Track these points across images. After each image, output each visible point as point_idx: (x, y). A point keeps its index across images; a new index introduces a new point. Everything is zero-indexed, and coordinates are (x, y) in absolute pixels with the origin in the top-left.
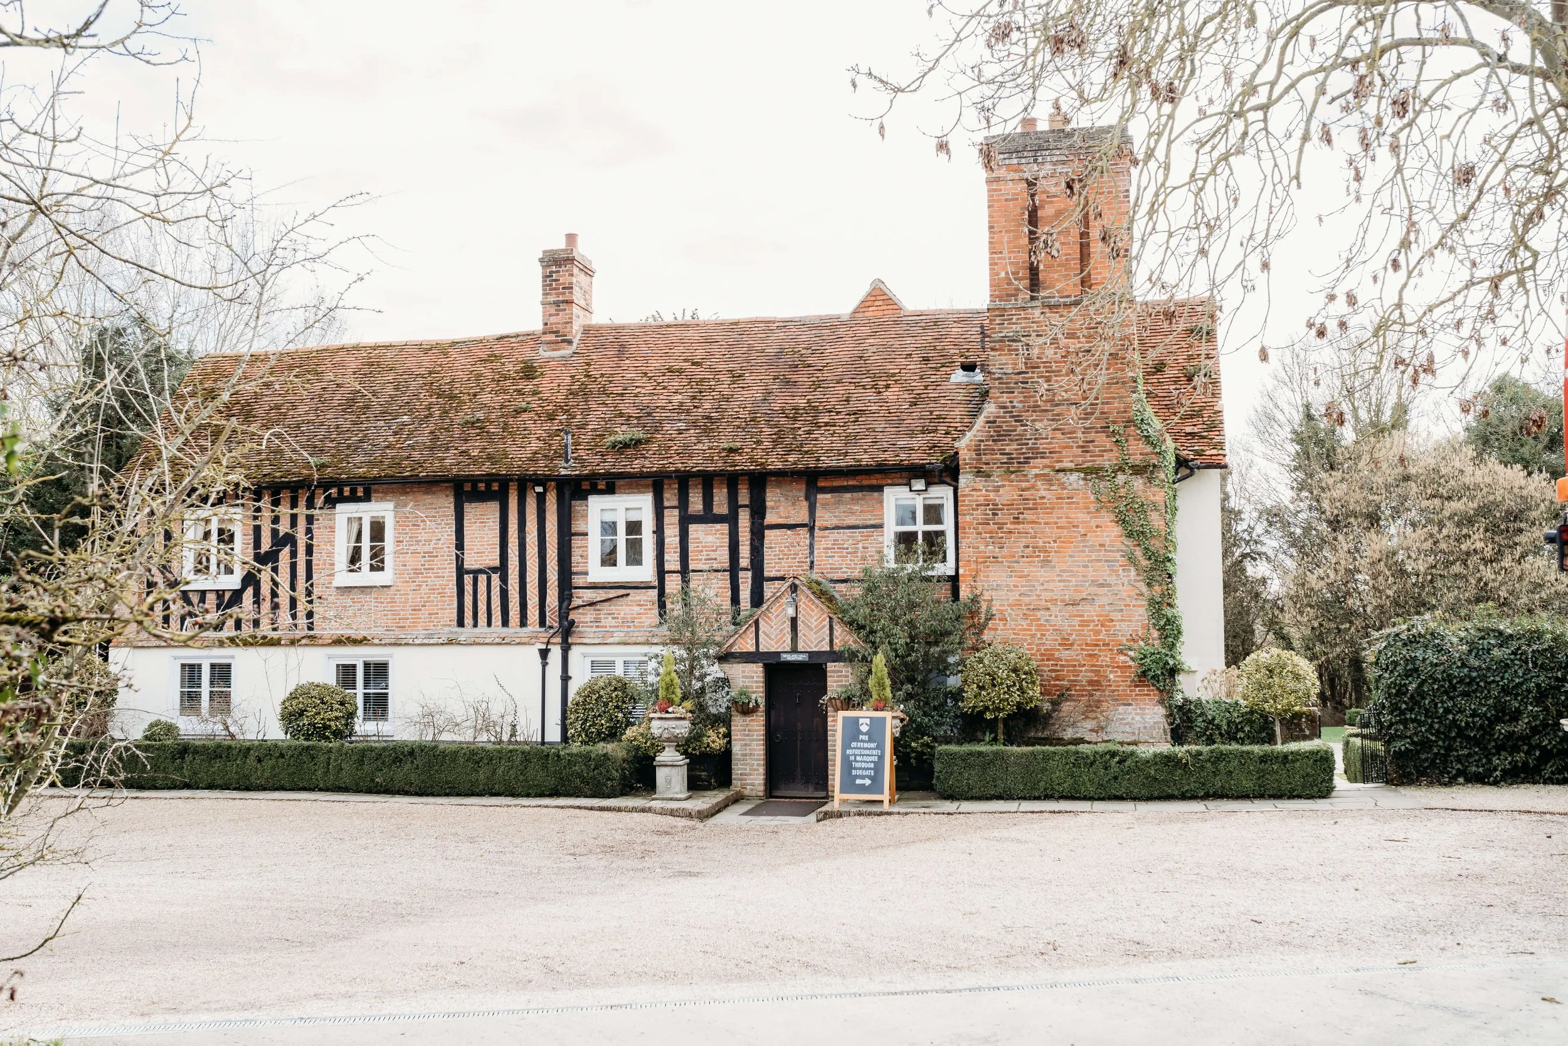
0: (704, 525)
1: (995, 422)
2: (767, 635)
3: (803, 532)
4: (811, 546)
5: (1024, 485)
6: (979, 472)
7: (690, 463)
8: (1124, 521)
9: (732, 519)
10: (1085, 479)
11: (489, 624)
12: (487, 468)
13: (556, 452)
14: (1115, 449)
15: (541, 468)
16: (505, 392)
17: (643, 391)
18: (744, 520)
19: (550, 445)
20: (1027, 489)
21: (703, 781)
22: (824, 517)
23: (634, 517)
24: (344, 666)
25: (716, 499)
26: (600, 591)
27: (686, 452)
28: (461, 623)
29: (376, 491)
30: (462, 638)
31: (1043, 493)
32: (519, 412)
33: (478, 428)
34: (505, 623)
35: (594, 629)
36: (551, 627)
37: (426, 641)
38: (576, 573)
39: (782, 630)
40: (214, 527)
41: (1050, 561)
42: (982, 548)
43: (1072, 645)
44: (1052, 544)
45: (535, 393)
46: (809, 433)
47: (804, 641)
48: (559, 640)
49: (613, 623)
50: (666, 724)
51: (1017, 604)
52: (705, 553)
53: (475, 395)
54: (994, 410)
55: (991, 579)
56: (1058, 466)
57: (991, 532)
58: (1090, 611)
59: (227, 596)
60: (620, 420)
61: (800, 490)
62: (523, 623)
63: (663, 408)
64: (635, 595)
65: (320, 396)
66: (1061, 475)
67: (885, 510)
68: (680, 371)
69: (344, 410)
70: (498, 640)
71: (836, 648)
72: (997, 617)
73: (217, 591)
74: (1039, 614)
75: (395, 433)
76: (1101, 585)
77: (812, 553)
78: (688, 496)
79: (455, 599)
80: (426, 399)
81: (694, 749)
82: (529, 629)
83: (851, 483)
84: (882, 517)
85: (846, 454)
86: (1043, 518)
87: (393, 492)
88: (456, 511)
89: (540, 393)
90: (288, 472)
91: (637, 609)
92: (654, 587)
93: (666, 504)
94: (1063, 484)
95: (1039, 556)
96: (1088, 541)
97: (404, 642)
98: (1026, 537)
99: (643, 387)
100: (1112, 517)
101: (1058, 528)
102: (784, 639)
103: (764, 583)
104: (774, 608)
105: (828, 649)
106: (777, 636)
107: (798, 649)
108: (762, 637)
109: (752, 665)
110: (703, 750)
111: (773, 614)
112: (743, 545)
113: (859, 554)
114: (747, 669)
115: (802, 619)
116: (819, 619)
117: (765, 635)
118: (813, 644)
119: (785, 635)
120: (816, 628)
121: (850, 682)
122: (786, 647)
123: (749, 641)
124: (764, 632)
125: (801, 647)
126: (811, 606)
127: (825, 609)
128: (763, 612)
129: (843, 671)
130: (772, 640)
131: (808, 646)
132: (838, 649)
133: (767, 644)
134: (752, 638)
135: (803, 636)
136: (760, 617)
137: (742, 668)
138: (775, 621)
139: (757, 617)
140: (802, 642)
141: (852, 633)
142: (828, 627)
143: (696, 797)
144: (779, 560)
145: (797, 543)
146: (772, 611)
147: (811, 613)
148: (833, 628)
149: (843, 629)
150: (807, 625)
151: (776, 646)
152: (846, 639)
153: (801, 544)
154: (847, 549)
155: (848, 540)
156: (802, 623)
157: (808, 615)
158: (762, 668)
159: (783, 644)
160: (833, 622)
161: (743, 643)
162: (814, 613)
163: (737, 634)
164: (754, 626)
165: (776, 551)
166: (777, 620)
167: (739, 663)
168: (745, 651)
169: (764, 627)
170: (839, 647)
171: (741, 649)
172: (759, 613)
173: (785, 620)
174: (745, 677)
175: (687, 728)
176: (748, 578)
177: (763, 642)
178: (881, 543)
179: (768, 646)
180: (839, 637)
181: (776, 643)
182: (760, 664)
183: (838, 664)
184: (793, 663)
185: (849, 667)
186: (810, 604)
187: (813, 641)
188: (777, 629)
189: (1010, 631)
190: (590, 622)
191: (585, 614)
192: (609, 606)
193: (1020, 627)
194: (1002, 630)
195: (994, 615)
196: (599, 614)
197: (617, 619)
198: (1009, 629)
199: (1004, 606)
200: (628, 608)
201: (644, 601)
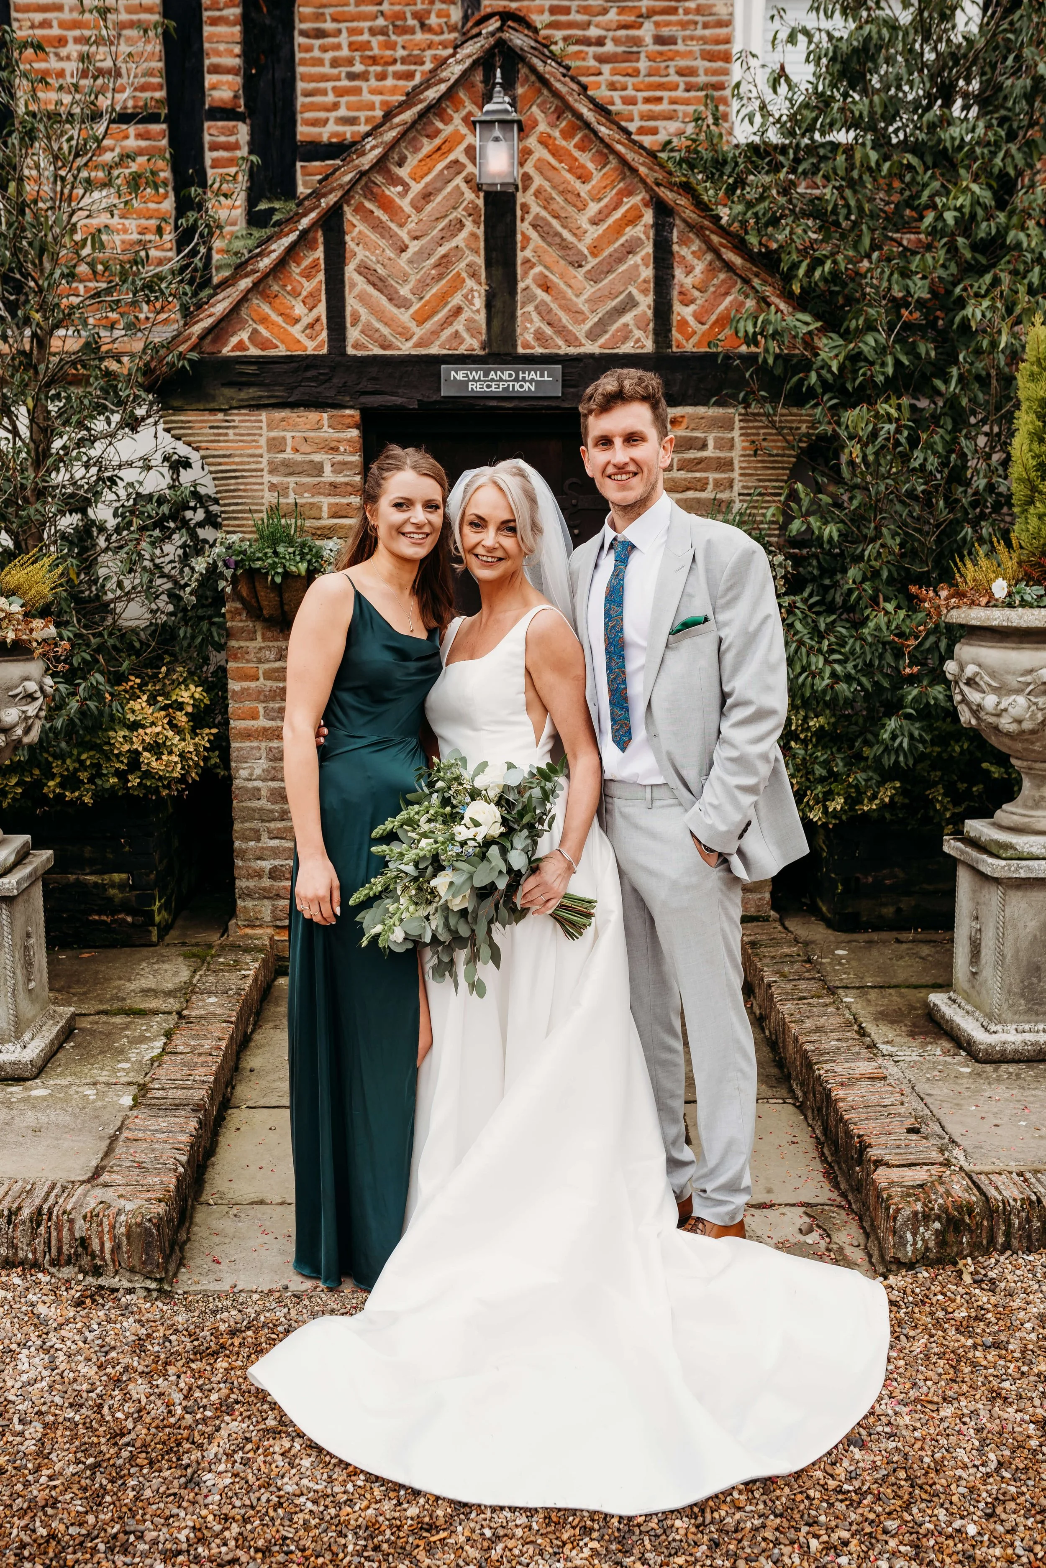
2: (379, 283)
21: (109, 906)
39: (445, 262)
47: (544, 312)
71: (685, 343)
81: (70, 781)
102: (457, 300)
103: (299, 164)
104: (412, 161)
105: (649, 346)
106: (423, 285)
107: (515, 346)
108: (356, 291)
109: (313, 416)
110: (113, 786)
111: (407, 188)
112: (214, 22)
113: (643, 65)
114: (289, 435)
115: (535, 209)
116: (608, 215)
117: (369, 282)
118: (583, 321)
119: (457, 283)
120: (594, 255)
121: (737, 487)
122: (465, 335)
123: (299, 309)
124: (364, 270)
125: (529, 337)
126: (576, 153)
127: (643, 164)
128: (363, 174)
129: (711, 443)
130: (404, 304)
131: (562, 331)
132: (689, 347)
133: (380, 320)
134: (311, 294)
135: (540, 286)
136: (346, 197)
137: (270, 428)
138: (414, 218)
139: (332, 198)
140: (535, 317)
141: (757, 275)
142: (649, 249)
143: (92, 1032)
144: (352, 76)
145: (416, 15)
146: (403, 172)
147: (578, 185)
148: (671, 253)
149: (719, 256)
150: (557, 240)
151: (419, 332)
152: (722, 307)
153: (433, 21)
154: (600, 42)
155: (605, 11)
156: (535, 226)
157: (561, 193)
158: (357, 427)
159: (448, 322)
160: (672, 226)
161: (274, 317)
162: (588, 187)
163: (247, 275)
164: (321, 240)
165: (338, 47)
166: (424, 215)
167: (257, 406)
168: (282, 351)
169: (366, 247)
170: (694, 339)
171: (265, 344)
172: (348, 178)
173: (460, 213)
174: (282, 469)
175: (30, 697)
176: (236, 146)
177: (363, 312)
178: (721, 24)
179: (385, 331)
180: (696, 293)
181: (421, 319)
182: (348, 412)
183: (689, 410)
184: (494, 403)
185: (737, 425)
186: (570, 145)
187: (585, 308)
188: (425, 253)
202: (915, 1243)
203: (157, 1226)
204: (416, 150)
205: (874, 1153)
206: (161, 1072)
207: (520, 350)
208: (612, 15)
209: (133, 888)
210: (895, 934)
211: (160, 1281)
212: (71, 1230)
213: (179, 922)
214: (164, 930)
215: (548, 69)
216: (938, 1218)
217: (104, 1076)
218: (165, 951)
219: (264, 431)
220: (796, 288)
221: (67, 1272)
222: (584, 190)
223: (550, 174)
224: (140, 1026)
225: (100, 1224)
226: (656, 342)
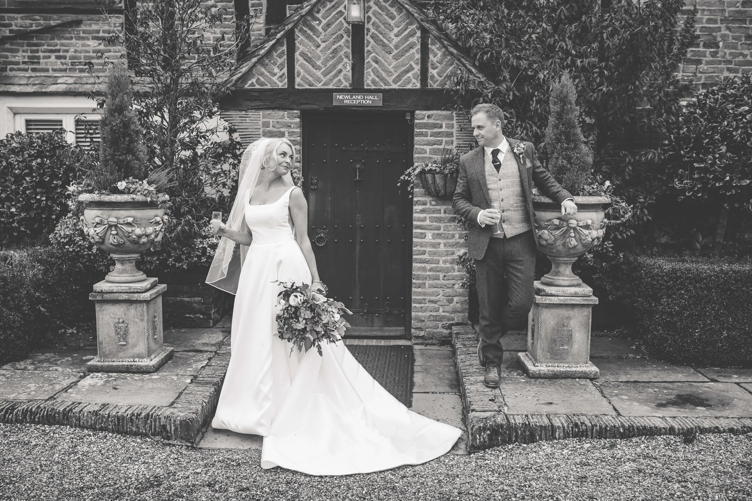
2: (309, 60)
21: (194, 311)
35: (28, 74)
39: (335, 51)
47: (375, 71)
49: (58, 64)
50: (113, 216)
71: (433, 85)
72: (701, 41)
81: (178, 259)
91: (93, 44)
92: (119, 11)
102: (340, 67)
103: (287, 6)
104: (323, 11)
106: (326, 61)
107: (363, 85)
108: (299, 63)
109: (281, 113)
110: (195, 261)
111: (320, 22)
114: (271, 120)
115: (372, 30)
116: (402, 33)
117: (305, 59)
118: (392, 76)
119: (340, 60)
120: (396, 49)
121: (455, 144)
122: (343, 81)
123: (276, 70)
124: (303, 54)
125: (369, 82)
126: (389, 8)
127: (416, 13)
128: (302, 16)
129: (444, 125)
130: (318, 68)
131: (382, 79)
132: (435, 86)
133: (309, 74)
134: (281, 64)
135: (374, 61)
136: (296, 26)
137: (263, 118)
138: (323, 34)
139: (290, 26)
140: (372, 74)
141: (463, 57)
142: (419, 46)
143: (180, 358)
146: (319, 16)
147: (390, 21)
148: (428, 48)
149: (447, 50)
150: (381, 43)
151: (324, 79)
152: (449, 70)
156: (372, 37)
157: (383, 24)
158: (299, 117)
159: (336, 75)
160: (428, 37)
161: (266, 73)
162: (394, 21)
163: (255, 57)
164: (285, 42)
166: (327, 32)
167: (258, 109)
168: (269, 87)
169: (304, 45)
170: (438, 83)
171: (262, 84)
172: (296, 18)
173: (342, 32)
174: (268, 134)
175: (158, 223)
177: (302, 71)
179: (311, 79)
180: (438, 65)
181: (325, 74)
182: (295, 111)
183: (435, 112)
184: (355, 108)
185: (455, 118)
186: (387, 5)
187: (392, 70)
188: (327, 48)
189: (723, 66)
190: (24, 63)
191: (17, 51)
192: (53, 39)
193: (741, 58)
194: (708, 63)
195: (698, 37)
196: (37, 51)
197: (65, 58)
198: (720, 62)
199: (715, 21)
200: (80, 42)
201: (104, 32)
202: (480, 439)
203: (191, 421)
204: (324, 7)
205: (472, 407)
206: (204, 372)
207: (366, 87)
209: (203, 304)
210: (519, 332)
211: (192, 443)
212: (160, 422)
213: (223, 319)
214: (216, 322)
216: (489, 429)
217: (181, 373)
218: (215, 330)
219: (261, 119)
220: (477, 64)
221: (158, 438)
222: (392, 23)
223: (379, 16)
224: (200, 356)
225: (170, 420)
226: (421, 84)
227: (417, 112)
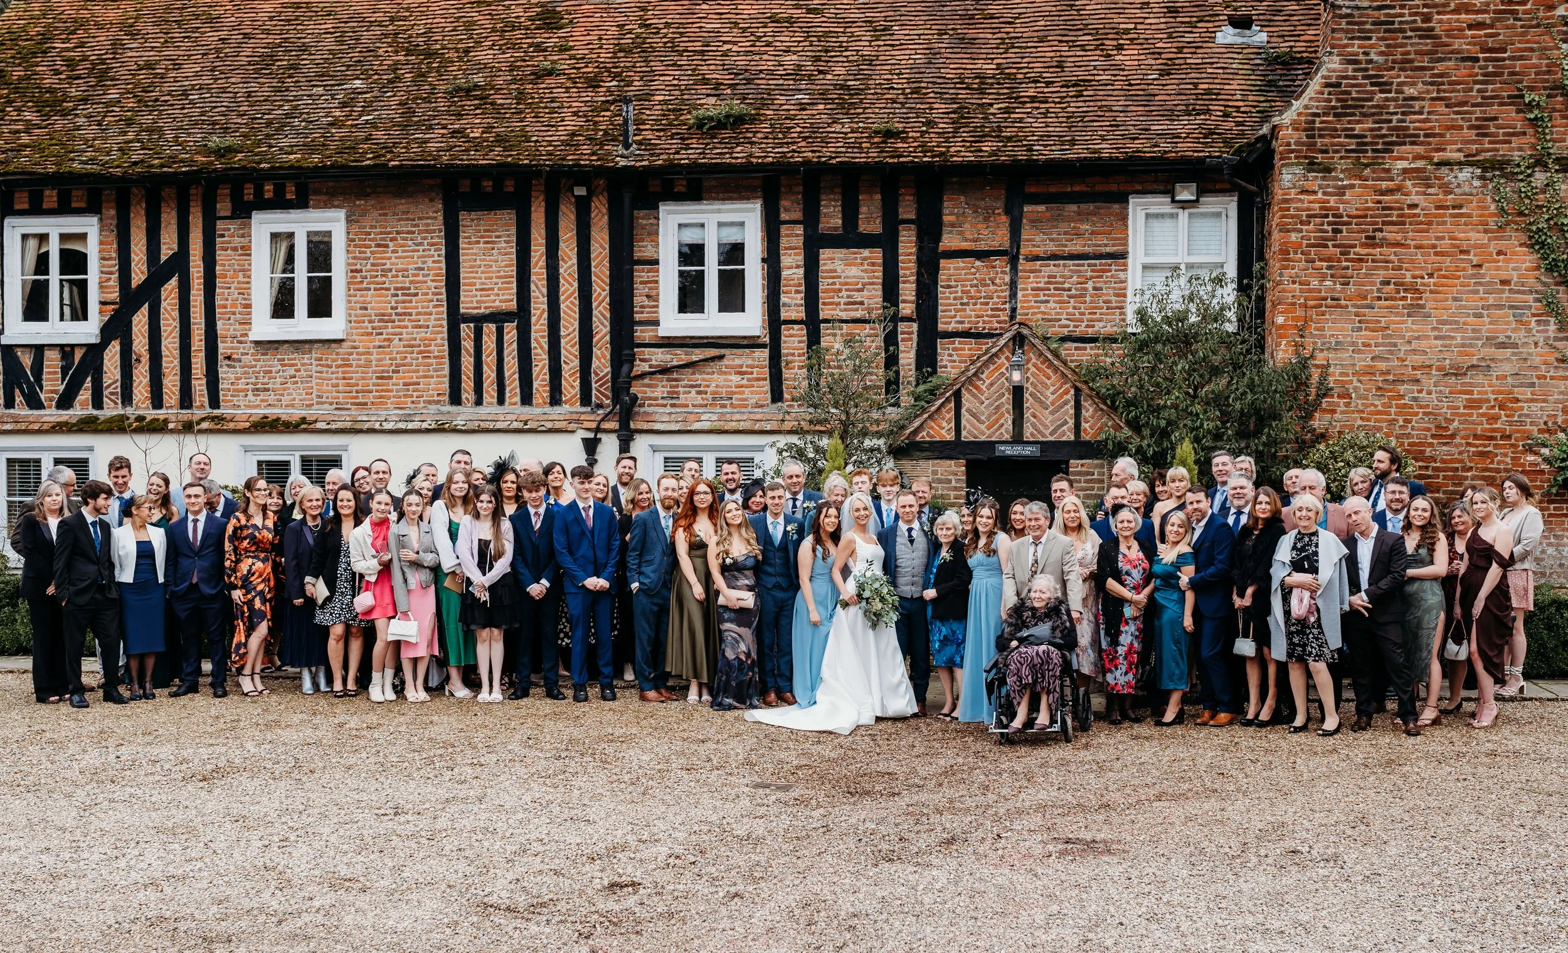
0: (844, 251)
1: (1339, 85)
2: (974, 415)
3: (1001, 264)
4: (1013, 285)
5: (1384, 185)
6: (1312, 163)
7: (827, 152)
8: (1543, 244)
9: (887, 242)
10: (1482, 178)
11: (501, 401)
12: (497, 155)
13: (606, 133)
14: (1530, 131)
15: (585, 155)
16: (514, 46)
17: (735, 48)
18: (907, 245)
19: (596, 123)
20: (1390, 192)
22: (1034, 241)
23: (732, 236)
24: (269, 463)
25: (863, 209)
26: (678, 351)
27: (813, 134)
28: (455, 399)
29: (317, 192)
30: (459, 422)
31: (1414, 198)
32: (540, 75)
33: (476, 98)
34: (527, 398)
35: (668, 410)
36: (600, 406)
37: (402, 425)
38: (641, 323)
39: (998, 408)
40: (54, 248)
41: (1423, 307)
42: (1315, 283)
43: (1453, 436)
44: (1426, 280)
45: (563, 49)
46: (1007, 111)
47: (1034, 425)
48: (613, 425)
49: (699, 400)
51: (1370, 372)
52: (844, 293)
53: (467, 51)
54: (1336, 66)
55: (1328, 333)
56: (1437, 157)
57: (1329, 260)
58: (1484, 386)
59: (78, 355)
60: (703, 89)
61: (997, 199)
62: (555, 399)
63: (771, 72)
64: (735, 358)
65: (218, 51)
66: (1444, 170)
67: (1130, 232)
68: (790, 21)
69: (256, 71)
70: (515, 425)
71: (1085, 437)
72: (1335, 392)
73: (62, 347)
74: (1402, 388)
75: (344, 105)
76: (1502, 345)
77: (1013, 295)
78: (819, 205)
79: (447, 360)
80: (387, 55)
82: (566, 408)
83: (1077, 188)
84: (1124, 241)
85: (1073, 142)
86: (1412, 237)
87: (343, 193)
88: (446, 223)
89: (571, 48)
90: (173, 159)
91: (735, 378)
92: (763, 346)
93: (784, 216)
94: (1447, 185)
95: (1404, 298)
96: (1483, 276)
97: (366, 426)
98: (1386, 269)
99: (735, 43)
100: (1524, 238)
101: (1436, 254)
102: (1002, 421)
103: (939, 340)
104: (986, 372)
105: (1072, 438)
106: (989, 416)
107: (1023, 437)
108: (965, 418)
109: (948, 462)
111: (984, 382)
112: (904, 282)
113: (1088, 299)
114: (939, 469)
115: (1031, 389)
116: (1057, 391)
117: (970, 415)
118: (1048, 429)
119: (1002, 415)
120: (1052, 405)
122: (1005, 434)
123: (944, 424)
124: (968, 410)
125: (1028, 434)
126: (1046, 369)
127: (1071, 374)
128: (968, 378)
129: (1096, 473)
130: (983, 423)
131: (1040, 432)
132: (1088, 438)
133: (974, 428)
134: (949, 419)
135: (1032, 416)
136: (963, 386)
137: (932, 466)
138: (987, 392)
139: (958, 386)
140: (1030, 427)
141: (1112, 413)
142: (1072, 403)
144: (962, 304)
145: (990, 279)
146: (983, 376)
147: (1046, 380)
148: (1081, 405)
149: (1098, 406)
150: (1039, 400)
151: (988, 432)
152: (1100, 424)
153: (997, 281)
154: (1069, 290)
155: (1072, 277)
156: (1031, 396)
157: (1041, 384)
158: (964, 466)
159: (999, 429)
160: (1081, 395)
161: (936, 426)
162: (1050, 381)
163: (927, 413)
164: (953, 400)
165: (957, 292)
166: (990, 391)
167: (928, 458)
168: (938, 439)
169: (970, 403)
170: (1089, 436)
171: (932, 437)
173: (1003, 390)
176: (912, 333)
177: (968, 426)
178: (1122, 282)
179: (975, 432)
180: (1090, 419)
181: (988, 428)
182: (961, 461)
183: (1088, 461)
184: (1015, 458)
186: (1044, 367)
187: (1049, 424)
188: (990, 405)
189: (1356, 415)
190: (663, 398)
191: (656, 386)
192: (693, 373)
193: (1372, 408)
194: (1343, 412)
195: (1332, 389)
196: (677, 386)
197: (706, 393)
198: (1353, 412)
199: (1347, 375)
200: (722, 377)
201: (747, 366)
204: (988, 369)
207: (1025, 439)
208: (1075, 279)
215: (1036, 341)
219: (930, 467)
222: (1048, 382)
223: (1037, 377)
226: (1075, 436)
227: (1072, 461)
